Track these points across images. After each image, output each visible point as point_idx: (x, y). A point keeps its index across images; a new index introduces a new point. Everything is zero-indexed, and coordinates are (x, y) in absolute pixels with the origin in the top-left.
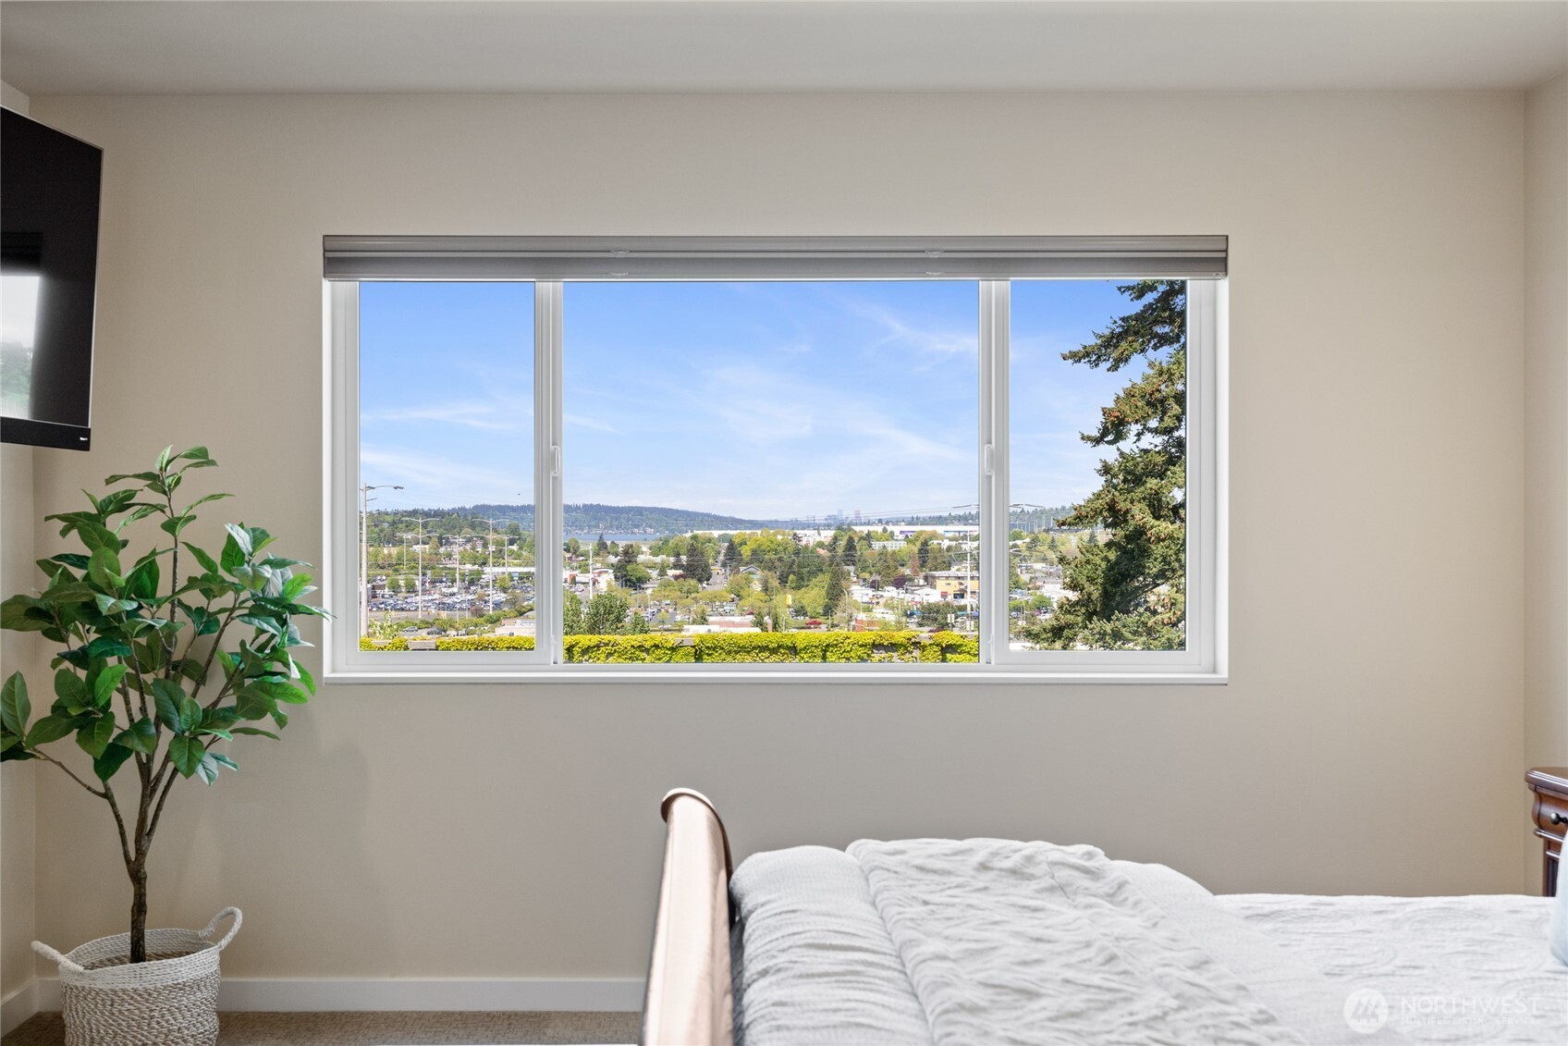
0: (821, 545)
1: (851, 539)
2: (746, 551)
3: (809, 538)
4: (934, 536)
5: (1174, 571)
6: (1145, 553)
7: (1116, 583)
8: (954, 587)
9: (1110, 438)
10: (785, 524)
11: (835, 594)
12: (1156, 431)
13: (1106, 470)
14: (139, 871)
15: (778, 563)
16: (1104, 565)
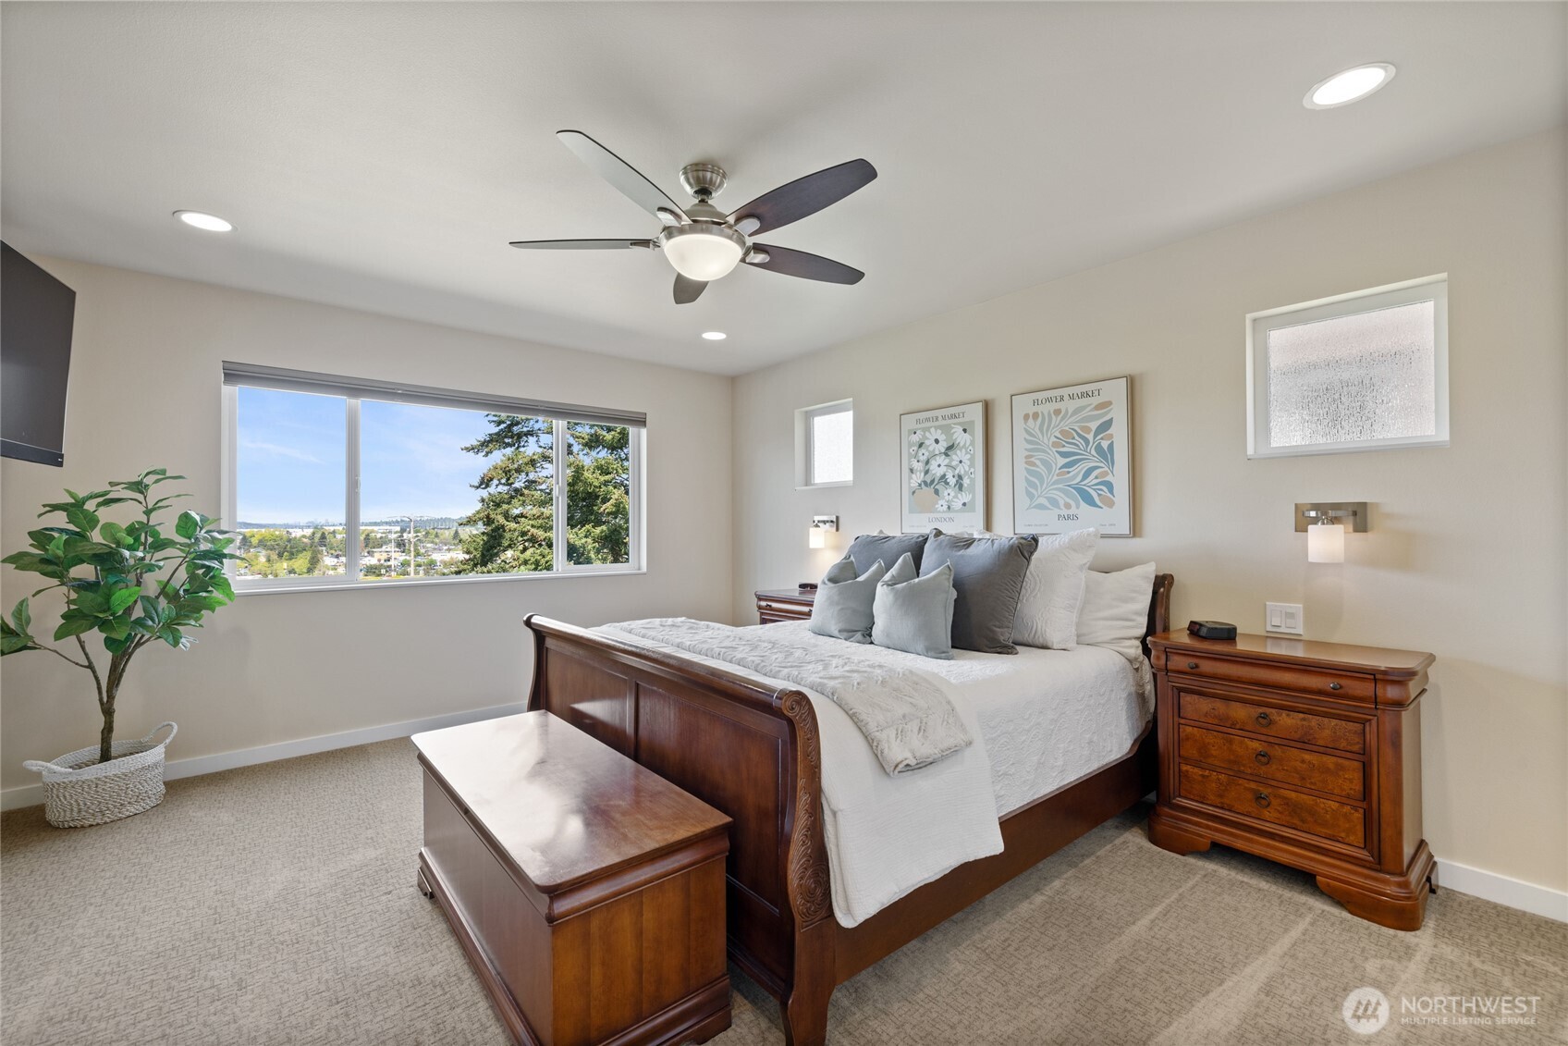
0: (304, 536)
1: (323, 534)
2: (255, 541)
3: (297, 533)
4: (372, 531)
5: (515, 544)
6: (501, 537)
7: (488, 550)
8: (385, 556)
9: (483, 486)
10: (281, 526)
11: (314, 562)
12: (504, 484)
13: (483, 500)
14: (110, 708)
15: (276, 547)
16: (482, 542)
